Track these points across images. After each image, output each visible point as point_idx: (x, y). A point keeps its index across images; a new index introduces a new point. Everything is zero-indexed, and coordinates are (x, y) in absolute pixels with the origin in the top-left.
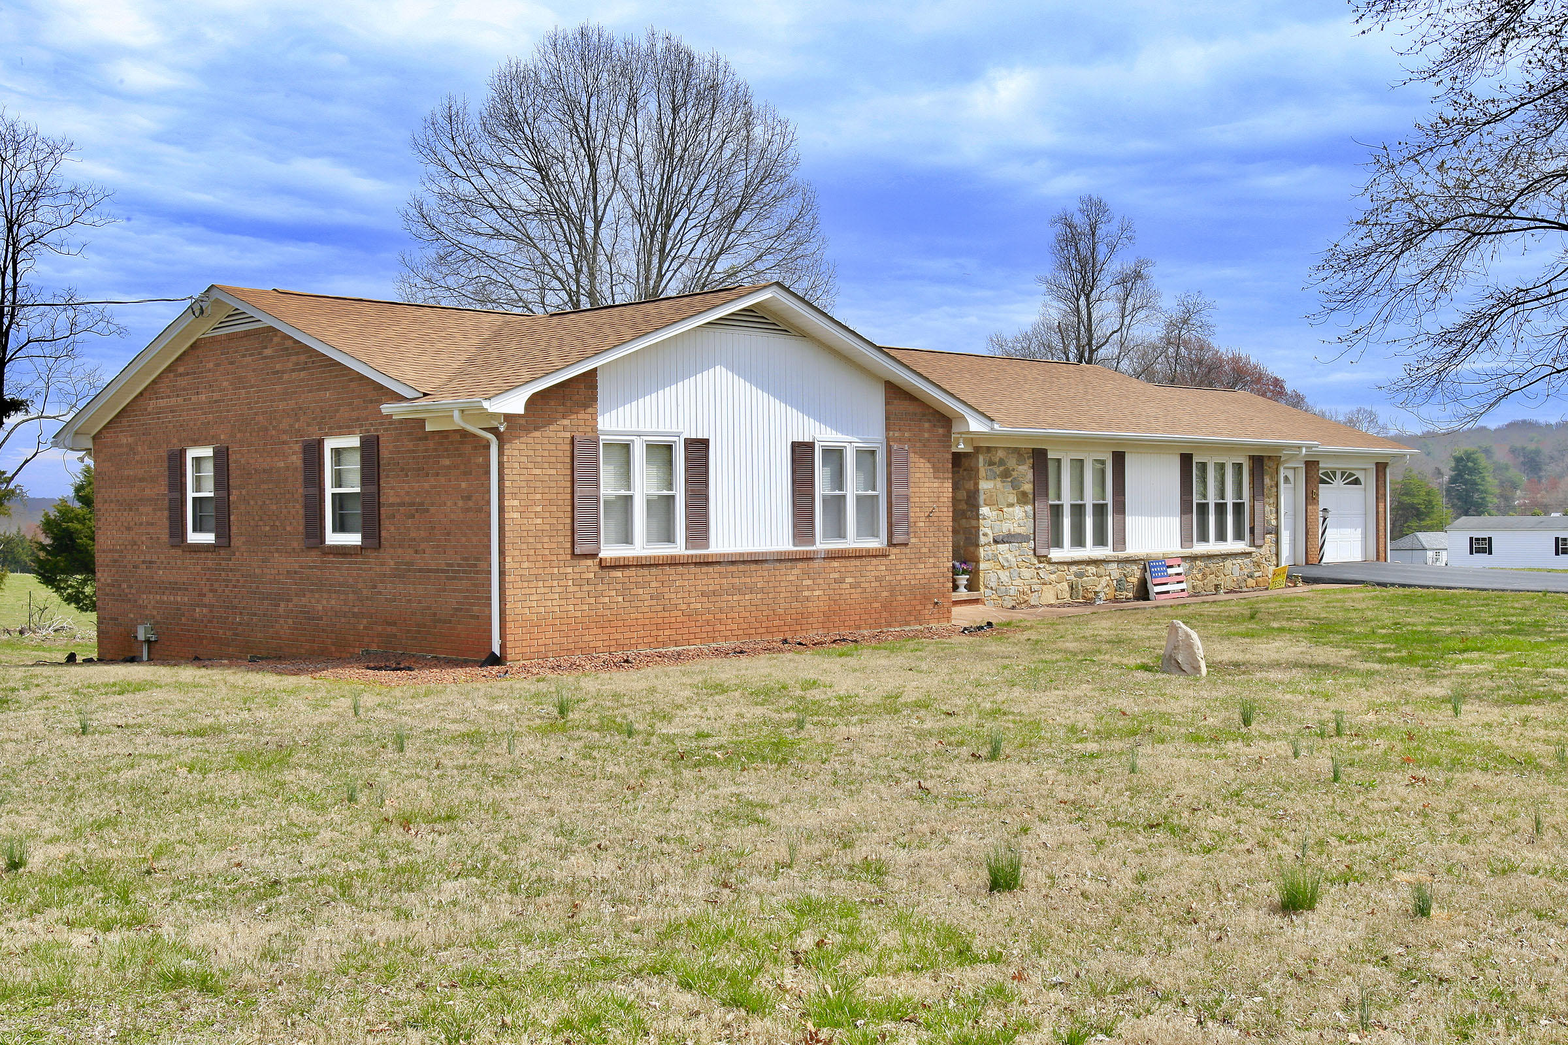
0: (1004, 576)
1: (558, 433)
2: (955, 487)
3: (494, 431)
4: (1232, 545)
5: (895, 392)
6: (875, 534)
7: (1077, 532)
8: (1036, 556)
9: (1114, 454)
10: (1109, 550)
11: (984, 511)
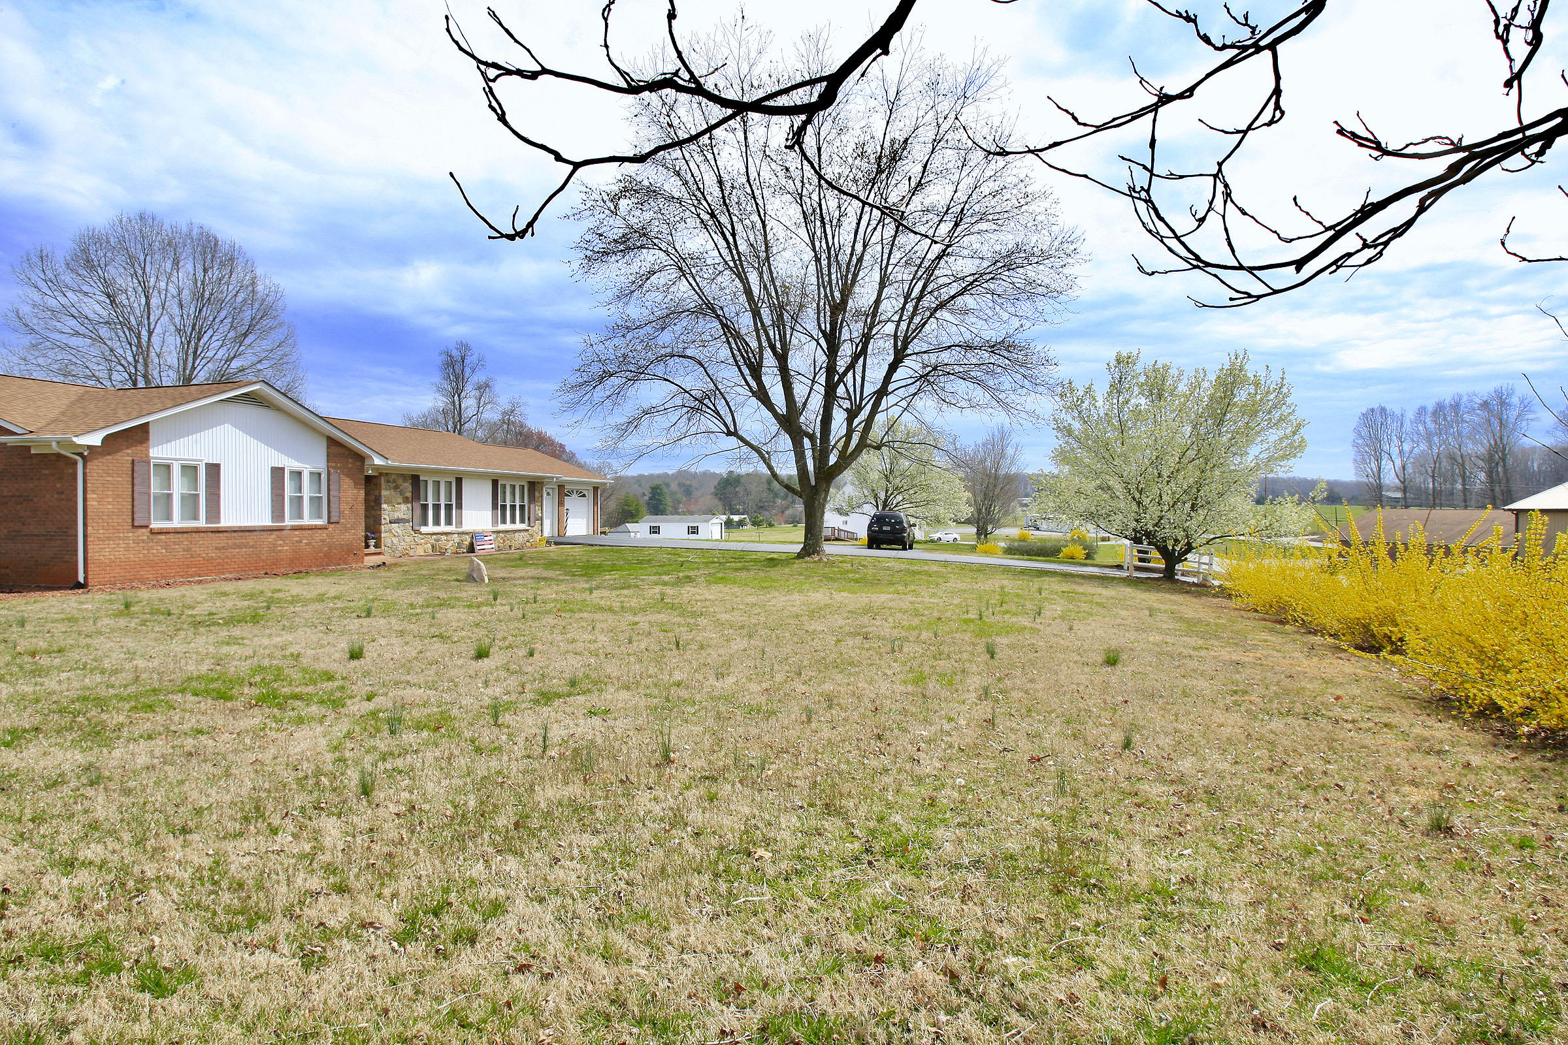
0: (395, 540)
1: (125, 456)
2: (366, 494)
3: (81, 455)
4: (518, 526)
5: (332, 442)
6: (320, 517)
7: (436, 518)
8: (413, 530)
9: (457, 478)
10: (454, 527)
11: (384, 506)
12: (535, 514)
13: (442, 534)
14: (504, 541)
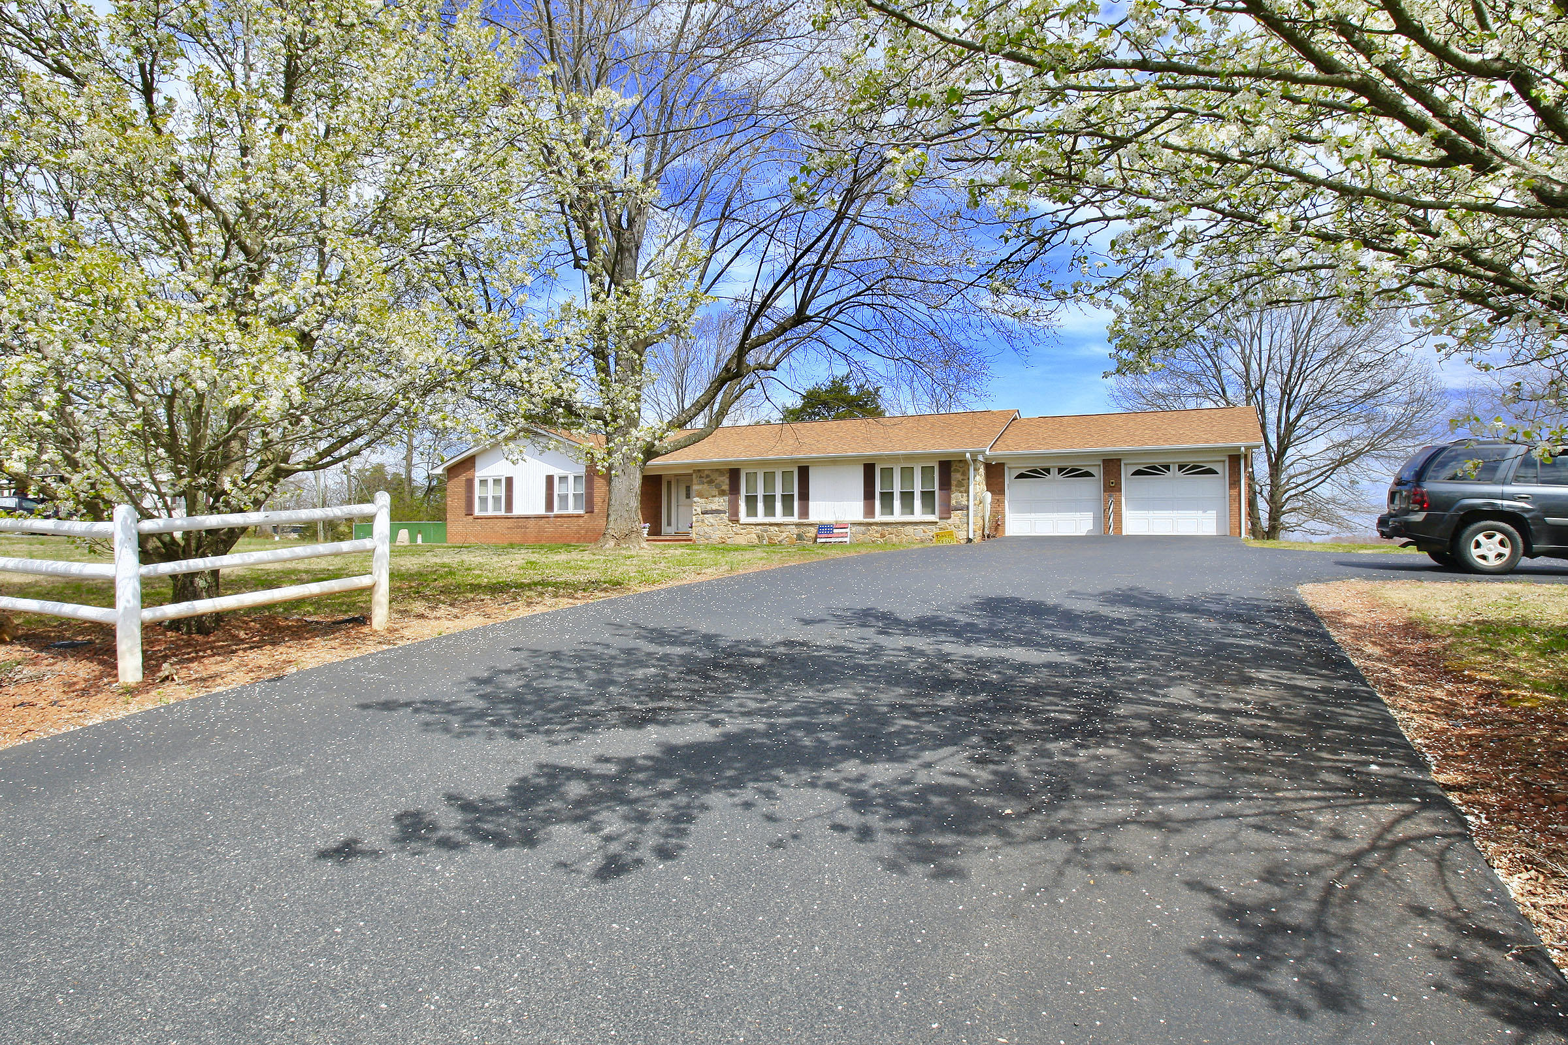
0: (709, 529)
1: (463, 478)
4: (917, 517)
6: (582, 508)
7: (770, 510)
8: (730, 521)
9: (799, 468)
10: (795, 519)
11: (696, 499)
12: (953, 502)
13: (771, 525)
14: (883, 536)
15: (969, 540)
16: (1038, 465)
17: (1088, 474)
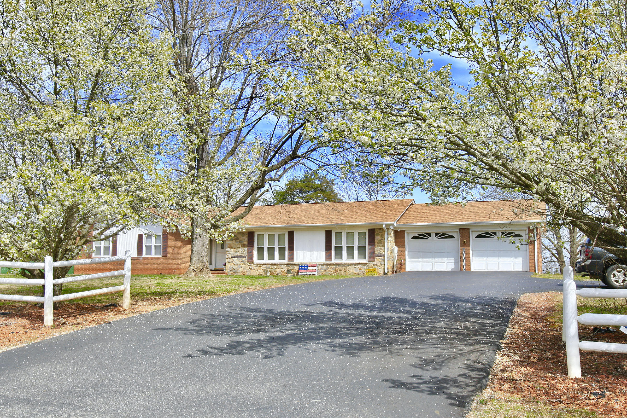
0: (235, 267)
4: (357, 261)
6: (160, 254)
7: (271, 256)
8: (248, 262)
9: (288, 231)
10: (286, 261)
11: (228, 249)
12: (376, 252)
13: (272, 264)
14: (336, 271)
15: (385, 274)
16: (424, 231)
17: (452, 237)
